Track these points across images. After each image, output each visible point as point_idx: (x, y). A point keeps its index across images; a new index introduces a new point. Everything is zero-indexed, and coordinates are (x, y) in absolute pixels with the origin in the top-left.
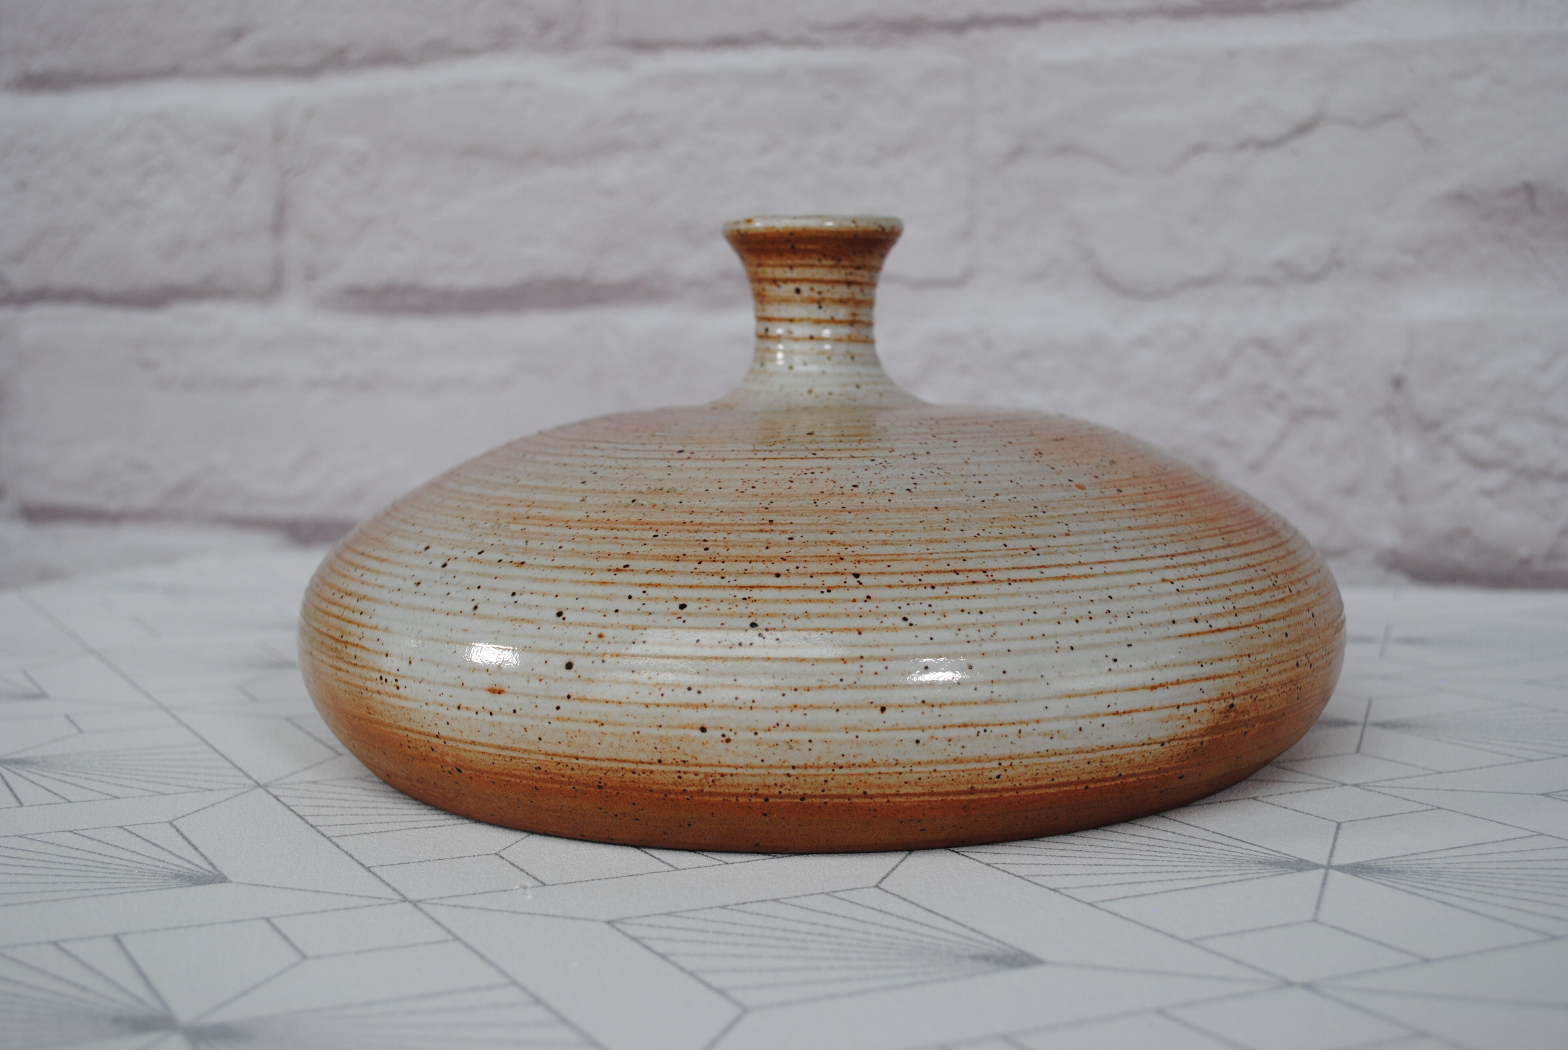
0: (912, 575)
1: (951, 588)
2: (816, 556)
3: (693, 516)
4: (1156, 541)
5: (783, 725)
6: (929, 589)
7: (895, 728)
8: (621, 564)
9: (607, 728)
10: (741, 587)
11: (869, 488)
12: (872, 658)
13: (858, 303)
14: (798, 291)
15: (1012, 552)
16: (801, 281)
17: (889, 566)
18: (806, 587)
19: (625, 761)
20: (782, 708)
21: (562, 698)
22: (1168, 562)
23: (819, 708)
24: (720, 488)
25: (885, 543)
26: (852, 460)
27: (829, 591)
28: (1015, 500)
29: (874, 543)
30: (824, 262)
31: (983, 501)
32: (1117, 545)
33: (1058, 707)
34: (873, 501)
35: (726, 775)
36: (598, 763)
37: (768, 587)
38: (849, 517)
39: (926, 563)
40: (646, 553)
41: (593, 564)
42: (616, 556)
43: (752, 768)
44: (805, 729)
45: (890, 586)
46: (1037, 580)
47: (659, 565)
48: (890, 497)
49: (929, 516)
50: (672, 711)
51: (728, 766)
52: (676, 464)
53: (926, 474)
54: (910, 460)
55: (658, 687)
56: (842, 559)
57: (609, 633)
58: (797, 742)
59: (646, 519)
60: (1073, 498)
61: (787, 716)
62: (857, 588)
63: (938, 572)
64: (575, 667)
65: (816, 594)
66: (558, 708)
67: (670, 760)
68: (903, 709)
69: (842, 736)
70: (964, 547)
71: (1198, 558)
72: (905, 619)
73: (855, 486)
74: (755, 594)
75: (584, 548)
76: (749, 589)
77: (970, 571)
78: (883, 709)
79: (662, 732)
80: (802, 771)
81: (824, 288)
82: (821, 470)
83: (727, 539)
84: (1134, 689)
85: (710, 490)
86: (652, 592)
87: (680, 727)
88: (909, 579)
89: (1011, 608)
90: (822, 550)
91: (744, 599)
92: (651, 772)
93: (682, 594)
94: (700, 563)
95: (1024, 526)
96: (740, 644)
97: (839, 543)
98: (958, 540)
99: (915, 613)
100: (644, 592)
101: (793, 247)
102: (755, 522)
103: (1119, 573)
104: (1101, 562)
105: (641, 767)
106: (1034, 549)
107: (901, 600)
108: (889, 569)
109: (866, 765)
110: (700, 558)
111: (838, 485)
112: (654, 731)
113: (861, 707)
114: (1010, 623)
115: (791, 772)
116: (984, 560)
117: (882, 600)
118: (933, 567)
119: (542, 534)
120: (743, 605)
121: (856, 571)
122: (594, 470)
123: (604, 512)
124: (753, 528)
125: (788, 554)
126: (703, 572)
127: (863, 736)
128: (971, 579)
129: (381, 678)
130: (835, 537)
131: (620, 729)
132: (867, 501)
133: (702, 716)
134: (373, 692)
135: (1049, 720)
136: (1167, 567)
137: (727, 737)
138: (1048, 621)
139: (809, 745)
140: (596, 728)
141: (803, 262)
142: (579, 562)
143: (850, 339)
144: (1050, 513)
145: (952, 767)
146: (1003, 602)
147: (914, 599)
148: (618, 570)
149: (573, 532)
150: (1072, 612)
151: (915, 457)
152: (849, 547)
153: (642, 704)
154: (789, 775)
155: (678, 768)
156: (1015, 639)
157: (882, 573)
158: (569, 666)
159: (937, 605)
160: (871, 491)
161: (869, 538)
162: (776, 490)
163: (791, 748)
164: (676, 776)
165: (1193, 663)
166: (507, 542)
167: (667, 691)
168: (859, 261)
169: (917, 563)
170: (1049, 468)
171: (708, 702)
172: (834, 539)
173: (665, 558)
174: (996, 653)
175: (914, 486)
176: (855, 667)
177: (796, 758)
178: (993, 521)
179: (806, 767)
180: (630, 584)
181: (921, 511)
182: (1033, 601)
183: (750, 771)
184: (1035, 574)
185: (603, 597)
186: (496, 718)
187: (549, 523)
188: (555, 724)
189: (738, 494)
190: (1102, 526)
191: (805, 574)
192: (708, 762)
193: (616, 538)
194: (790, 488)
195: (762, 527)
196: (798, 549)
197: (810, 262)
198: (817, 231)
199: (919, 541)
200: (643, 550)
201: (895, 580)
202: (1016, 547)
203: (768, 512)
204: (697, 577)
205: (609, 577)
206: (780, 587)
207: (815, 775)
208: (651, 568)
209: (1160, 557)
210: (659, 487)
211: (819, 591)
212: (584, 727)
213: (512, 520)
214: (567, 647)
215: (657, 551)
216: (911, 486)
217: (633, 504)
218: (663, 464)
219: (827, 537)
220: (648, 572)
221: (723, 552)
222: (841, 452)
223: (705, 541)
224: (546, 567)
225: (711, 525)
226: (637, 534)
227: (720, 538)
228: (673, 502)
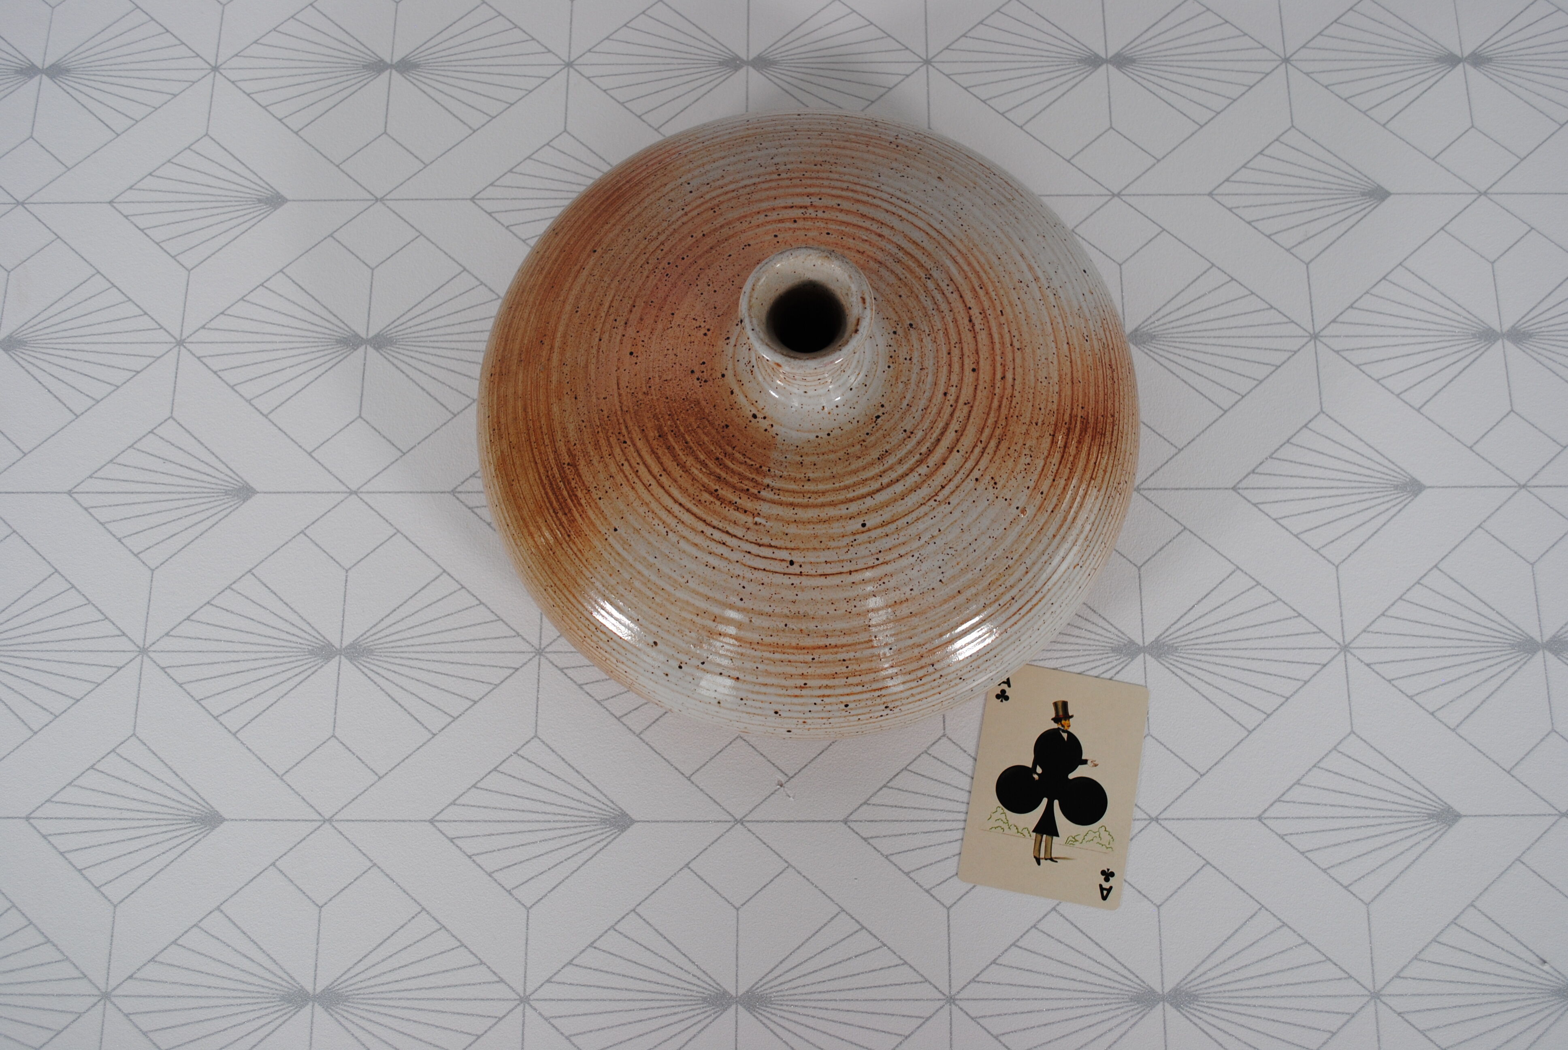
3: (829, 639)
10: (875, 690)
11: (919, 588)
15: (1004, 609)
25: (941, 635)
27: (921, 680)
28: (996, 556)
29: (935, 638)
31: (981, 570)
34: (925, 601)
37: (889, 687)
38: (916, 621)
40: (813, 673)
41: (784, 682)
42: (796, 676)
46: (1018, 621)
47: (825, 682)
48: (933, 592)
49: (957, 601)
52: (795, 580)
53: (946, 557)
54: (932, 544)
56: (922, 657)
59: (802, 644)
60: (1023, 529)
73: (912, 590)
75: (772, 668)
86: (827, 700)
93: (845, 699)
94: (847, 678)
95: (1005, 580)
96: (881, 716)
97: (917, 645)
99: (965, 674)
100: (822, 700)
102: (867, 639)
103: (1054, 584)
104: (1045, 583)
106: (1012, 599)
107: (957, 670)
110: (846, 674)
111: (902, 592)
117: (948, 675)
120: (879, 699)
121: (932, 662)
122: (742, 582)
123: (771, 635)
124: (867, 646)
125: (893, 662)
126: (851, 684)
130: (914, 640)
132: (922, 602)
142: (774, 680)
144: (1015, 557)
147: (963, 667)
148: (801, 687)
149: (758, 654)
151: (934, 540)
152: (923, 646)
160: (921, 591)
161: (932, 635)
162: (869, 607)
170: (1004, 500)
172: (914, 643)
173: (826, 676)
175: (942, 575)
178: (989, 587)
180: (812, 696)
181: (952, 598)
185: (799, 704)
187: (738, 644)
189: (847, 613)
193: (790, 661)
200: (810, 670)
204: (849, 687)
205: (797, 692)
208: (821, 685)
210: (796, 610)
214: (786, 726)
215: (819, 671)
216: (940, 577)
217: (787, 628)
218: (786, 581)
219: (910, 642)
220: (820, 688)
221: (858, 668)
222: (892, 551)
223: (844, 660)
224: (755, 684)
225: (843, 646)
226: (801, 658)
227: (852, 657)
228: (812, 625)
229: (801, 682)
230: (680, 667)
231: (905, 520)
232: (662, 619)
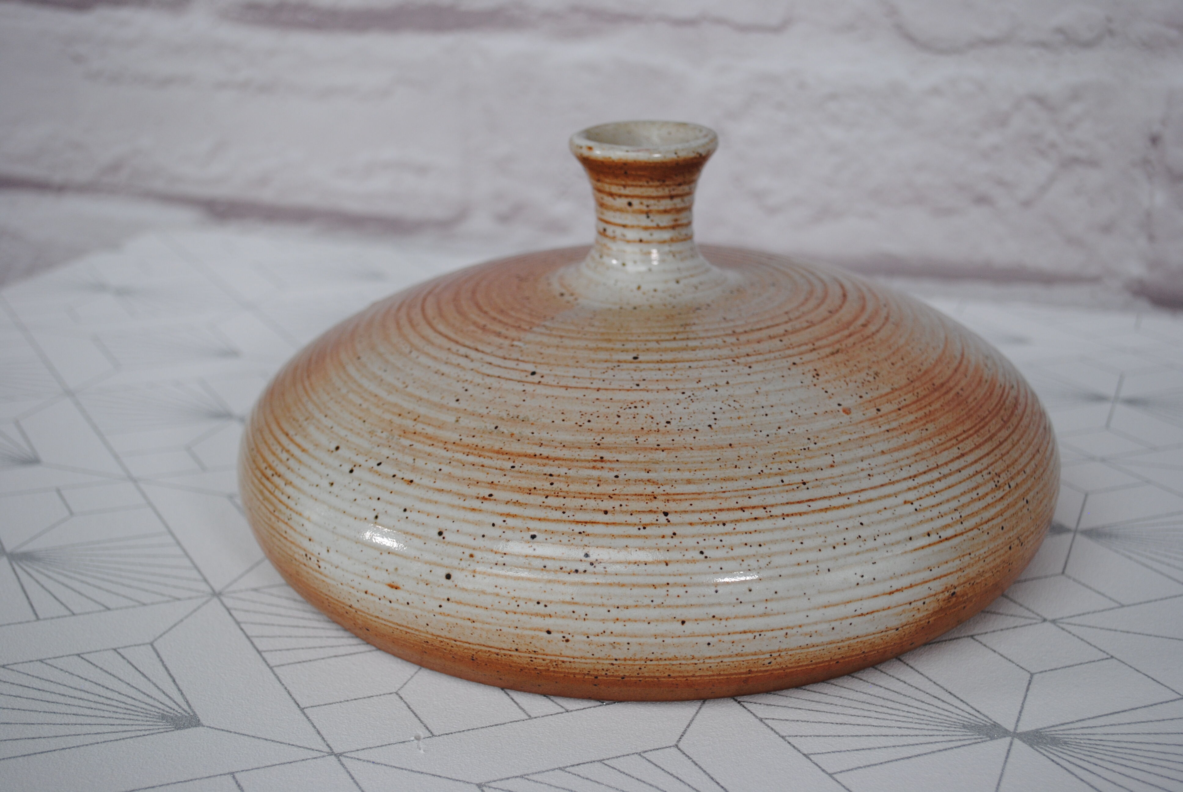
0: (708, 513)
1: (738, 524)
2: (636, 495)
3: (542, 448)
4: (902, 463)
5: (608, 632)
6: (721, 525)
7: (692, 635)
9: (477, 625)
10: (578, 522)
11: (679, 424)
12: (675, 584)
13: (679, 211)
14: (630, 204)
15: (787, 488)
16: (633, 197)
17: (691, 505)
18: (627, 524)
19: (491, 647)
20: (607, 620)
21: (444, 599)
22: (911, 483)
23: (636, 621)
24: (563, 420)
25: (689, 482)
26: (667, 393)
27: (644, 528)
28: (794, 432)
29: (680, 482)
30: (651, 183)
31: (768, 436)
32: (871, 473)
33: (816, 615)
34: (681, 438)
35: (566, 662)
36: (471, 646)
37: (598, 523)
38: (661, 455)
39: (719, 501)
40: (506, 484)
41: (465, 490)
42: (483, 484)
43: (585, 659)
44: (625, 636)
45: (691, 524)
46: (805, 513)
47: (516, 497)
48: (695, 434)
49: (725, 454)
50: (525, 618)
51: (568, 657)
52: (529, 388)
53: (725, 407)
54: (712, 392)
55: (515, 599)
56: (655, 498)
57: (478, 554)
58: (618, 644)
59: (506, 449)
60: (840, 425)
61: (611, 626)
62: (666, 525)
63: (728, 510)
64: (452, 578)
65: (634, 531)
66: (440, 606)
67: (525, 650)
68: (698, 622)
69: (652, 640)
70: (750, 484)
71: (935, 475)
72: (702, 553)
73: (668, 422)
74: (589, 528)
75: (458, 472)
76: (584, 524)
77: (754, 507)
78: (683, 622)
79: (518, 631)
80: (623, 662)
81: (651, 202)
82: (642, 404)
83: (568, 474)
84: (876, 596)
85: (556, 422)
86: (510, 521)
87: (531, 629)
88: (706, 517)
89: (783, 540)
90: (639, 489)
91: (580, 533)
92: (510, 656)
93: (533, 525)
94: (547, 497)
95: (799, 460)
96: (577, 571)
97: (654, 482)
98: (745, 478)
99: (710, 547)
100: (504, 521)
101: (626, 173)
102: (590, 458)
103: (870, 500)
104: (856, 492)
105: (503, 652)
106: (804, 484)
107: (699, 536)
108: (691, 508)
109: (670, 659)
110: (547, 493)
111: (655, 421)
112: (512, 630)
113: (667, 621)
114: (782, 553)
115: (614, 662)
116: (765, 496)
117: (684, 536)
118: (725, 505)
119: (426, 453)
120: (579, 538)
121: (666, 510)
122: (466, 386)
123: (474, 436)
124: (588, 465)
125: (614, 492)
126: (549, 507)
127: (668, 641)
128: (754, 516)
129: (306, 556)
130: (652, 475)
131: (487, 626)
132: (677, 438)
133: (549, 623)
134: (301, 563)
135: (809, 624)
136: (909, 489)
137: (566, 638)
138: (811, 549)
139: (628, 646)
140: (469, 623)
141: (634, 183)
142: (454, 486)
143: (672, 240)
144: (820, 444)
145: (734, 659)
146: (777, 535)
147: (709, 536)
148: (484, 498)
149: (449, 454)
150: (831, 540)
151: (717, 388)
152: (661, 486)
153: (503, 610)
154: (612, 664)
155: (530, 655)
156: (786, 566)
157: (686, 512)
158: (448, 577)
159: (727, 540)
160: (680, 428)
161: (677, 477)
162: (607, 425)
163: (614, 647)
164: (529, 660)
165: (925, 569)
166: (399, 456)
167: (521, 603)
168: (680, 179)
169: (713, 501)
170: (823, 391)
171: (552, 614)
172: (649, 478)
173: (520, 489)
174: (771, 578)
175: (714, 421)
176: (662, 591)
177: (616, 654)
178: (774, 456)
179: (625, 660)
180: (493, 513)
181: (719, 448)
182: (801, 533)
183: (583, 661)
184: (803, 507)
185: (473, 523)
186: (393, 605)
187: (431, 442)
188: (438, 617)
189: (577, 426)
190: (861, 453)
191: (626, 512)
192: (552, 653)
193: (483, 466)
194: (617, 423)
195: (595, 464)
196: (621, 487)
197: (641, 183)
198: (646, 163)
199: (715, 480)
200: (503, 480)
201: (694, 518)
202: (790, 483)
203: (600, 448)
204: (545, 511)
205: (477, 504)
206: (607, 524)
207: (632, 665)
208: (509, 500)
209: (905, 479)
210: (516, 414)
211: (636, 528)
212: (460, 622)
213: (402, 433)
214: (447, 561)
215: (515, 482)
216: (712, 422)
217: (496, 431)
218: (519, 387)
219: (644, 475)
220: (507, 503)
221: (564, 487)
222: (659, 383)
223: (551, 475)
224: (429, 488)
225: (555, 459)
226: (499, 463)
227: (563, 474)
228: (527, 432)
229: (486, 492)
230: (351, 471)
231: (687, 364)
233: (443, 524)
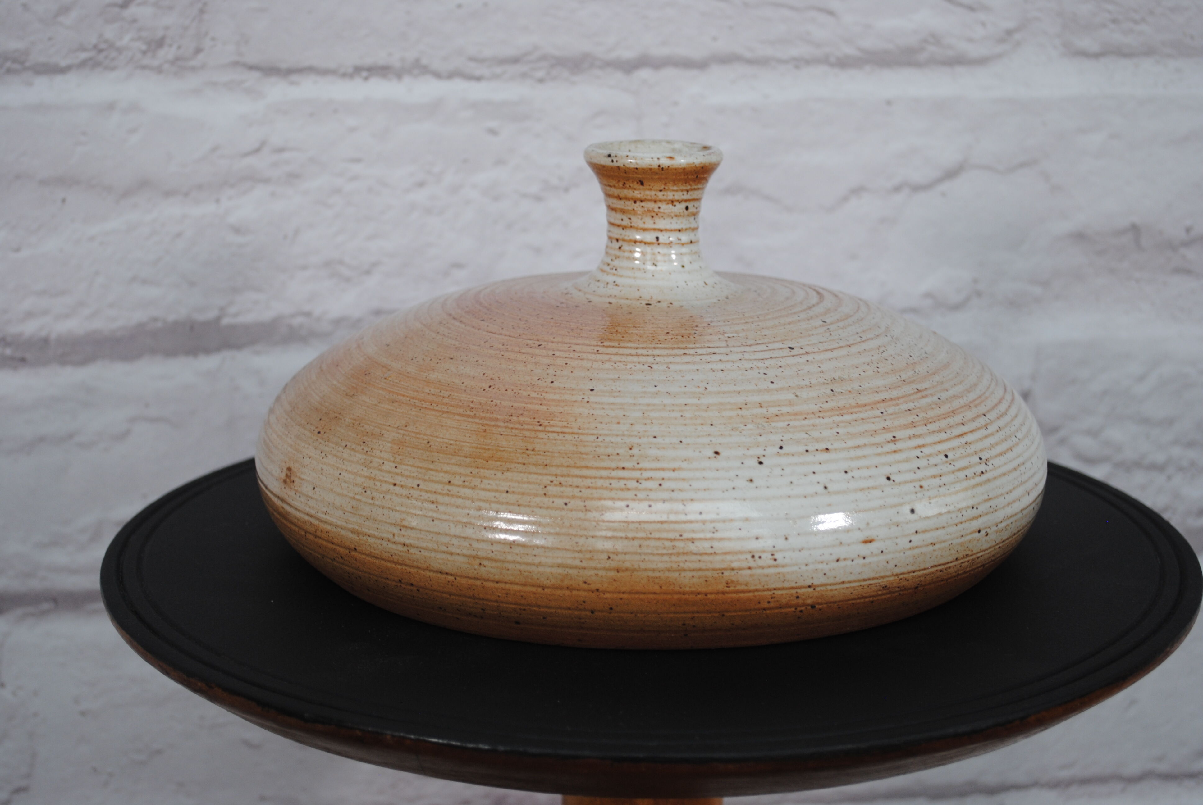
8: (889, 436)
9: (937, 546)
14: (687, 208)
19: (940, 565)
21: (913, 534)
36: (925, 571)
40: (893, 426)
41: (873, 440)
42: (880, 431)
47: (910, 432)
50: (968, 524)
51: (982, 551)
55: (960, 511)
57: (924, 484)
64: (915, 512)
66: (910, 541)
79: (962, 539)
86: (925, 451)
87: (970, 533)
96: (982, 472)
112: (959, 540)
129: (753, 557)
131: (943, 545)
133: (979, 523)
137: (987, 532)
140: (931, 548)
153: (954, 524)
155: (962, 560)
158: (912, 512)
171: (981, 513)
180: (909, 449)
186: (867, 560)
188: (909, 553)
204: (935, 435)
208: (909, 435)
212: (924, 550)
214: (906, 499)
215: (897, 423)
217: (835, 393)
224: (847, 449)
230: (761, 463)
232: (707, 429)
233: (887, 470)
